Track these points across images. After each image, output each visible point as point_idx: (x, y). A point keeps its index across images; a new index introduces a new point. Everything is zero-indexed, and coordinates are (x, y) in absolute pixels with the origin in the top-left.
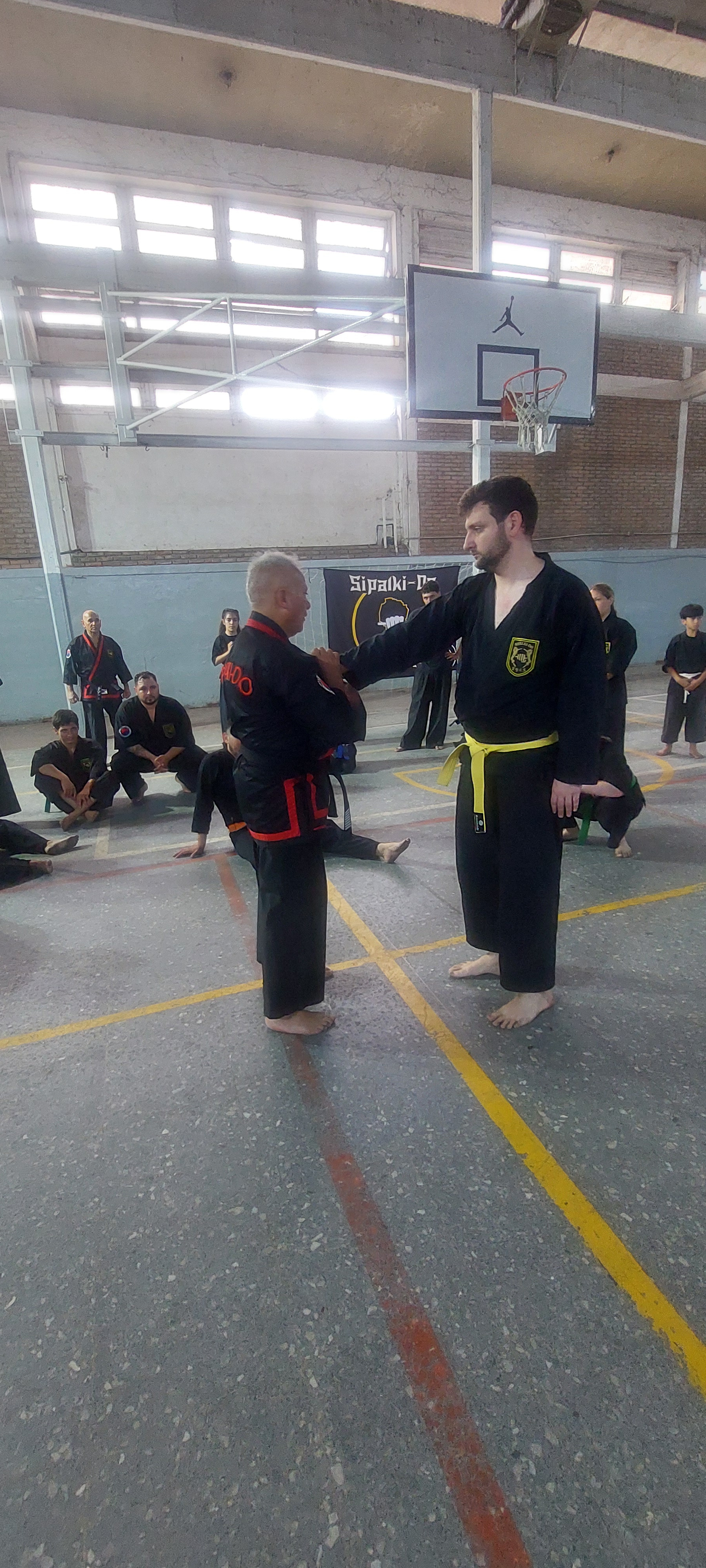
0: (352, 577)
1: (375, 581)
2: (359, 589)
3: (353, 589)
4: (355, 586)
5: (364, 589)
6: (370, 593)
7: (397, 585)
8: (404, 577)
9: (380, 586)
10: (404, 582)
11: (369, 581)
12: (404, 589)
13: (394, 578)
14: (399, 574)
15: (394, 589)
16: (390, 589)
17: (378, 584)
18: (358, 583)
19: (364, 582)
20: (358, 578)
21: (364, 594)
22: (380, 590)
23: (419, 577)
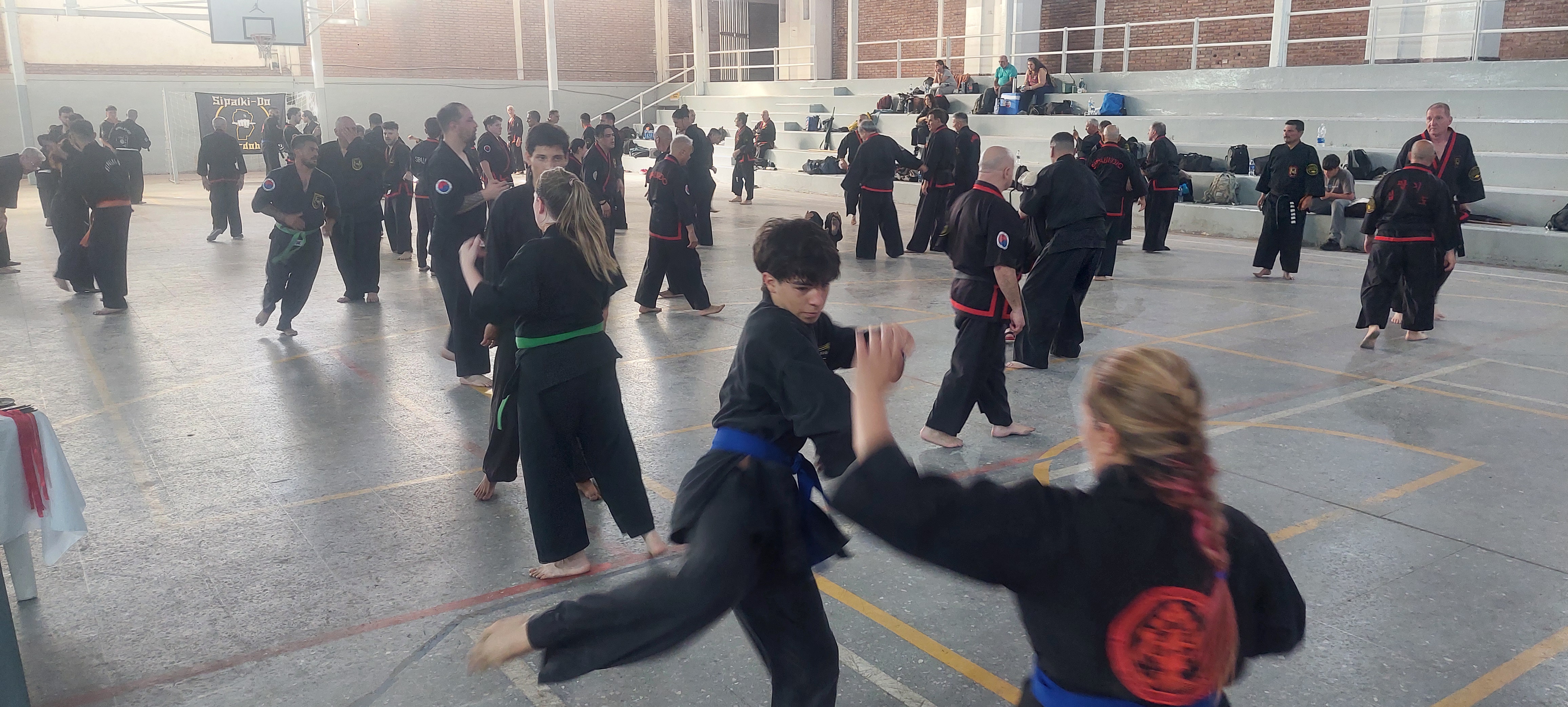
0: (214, 97)
1: (229, 100)
2: (218, 103)
3: (214, 103)
4: (216, 102)
5: (222, 104)
6: (226, 106)
7: (243, 103)
8: (248, 98)
9: (232, 103)
10: (249, 101)
11: (225, 100)
12: (249, 104)
13: (242, 99)
14: (245, 97)
15: (242, 105)
16: (239, 104)
17: (231, 102)
18: (218, 101)
19: (222, 100)
20: (218, 98)
21: (222, 107)
22: (232, 104)
23: (259, 99)
